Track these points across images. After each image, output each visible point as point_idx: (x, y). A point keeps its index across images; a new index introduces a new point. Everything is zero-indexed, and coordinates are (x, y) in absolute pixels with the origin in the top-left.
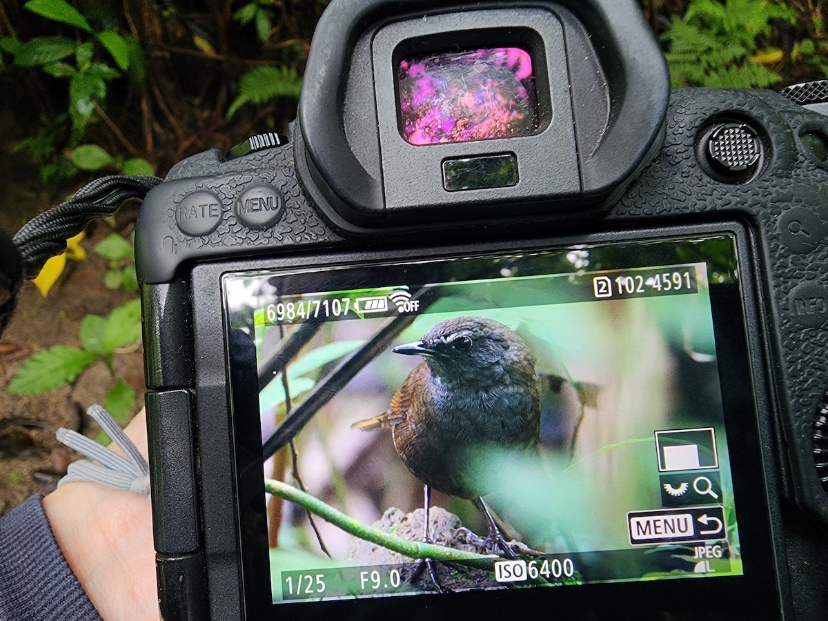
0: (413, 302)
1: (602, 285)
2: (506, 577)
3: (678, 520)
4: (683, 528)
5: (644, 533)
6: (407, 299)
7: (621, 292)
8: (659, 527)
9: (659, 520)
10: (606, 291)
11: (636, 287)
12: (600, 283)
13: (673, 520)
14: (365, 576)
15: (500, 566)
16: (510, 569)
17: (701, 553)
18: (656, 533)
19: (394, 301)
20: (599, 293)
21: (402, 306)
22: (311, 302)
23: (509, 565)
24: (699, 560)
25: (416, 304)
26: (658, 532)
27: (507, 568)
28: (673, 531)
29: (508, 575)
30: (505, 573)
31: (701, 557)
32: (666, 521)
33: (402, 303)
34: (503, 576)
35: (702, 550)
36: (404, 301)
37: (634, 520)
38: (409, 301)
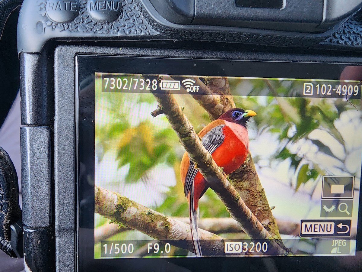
0: (196, 86)
1: (308, 88)
2: (230, 250)
3: (327, 225)
4: (329, 230)
5: (308, 231)
6: (192, 84)
7: (318, 93)
8: (317, 228)
9: (317, 225)
10: (309, 92)
11: (327, 91)
12: (307, 86)
13: (324, 225)
14: (150, 246)
15: (228, 244)
16: (233, 246)
17: (336, 243)
18: (314, 231)
19: (185, 84)
20: (306, 93)
21: (189, 88)
22: (133, 80)
23: (233, 244)
24: (334, 247)
25: (197, 88)
26: (315, 231)
27: (231, 245)
28: (323, 231)
29: (231, 249)
30: (230, 248)
31: (335, 245)
32: (320, 225)
33: (189, 86)
34: (229, 250)
35: (337, 242)
36: (191, 85)
37: (304, 224)
38: (194, 85)
